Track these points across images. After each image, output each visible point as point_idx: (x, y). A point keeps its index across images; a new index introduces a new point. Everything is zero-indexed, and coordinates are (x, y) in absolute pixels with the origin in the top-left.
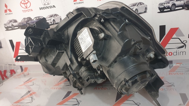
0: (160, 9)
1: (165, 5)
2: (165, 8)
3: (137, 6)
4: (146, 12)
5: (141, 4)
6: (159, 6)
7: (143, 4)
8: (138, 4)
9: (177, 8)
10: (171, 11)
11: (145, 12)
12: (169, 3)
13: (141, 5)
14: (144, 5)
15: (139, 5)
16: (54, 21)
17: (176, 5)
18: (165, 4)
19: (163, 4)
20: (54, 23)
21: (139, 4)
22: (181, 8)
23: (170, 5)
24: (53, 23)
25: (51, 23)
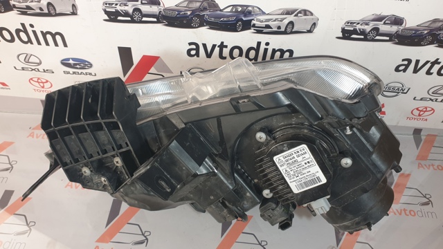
0: (344, 31)
1: (358, 27)
2: (355, 32)
3: (295, 16)
4: (312, 32)
5: (305, 12)
6: (344, 26)
7: (312, 14)
8: (300, 12)
9: (378, 38)
10: (365, 39)
11: (310, 31)
12: (367, 24)
13: (305, 15)
14: (311, 17)
15: (299, 15)
16: (51, 8)
17: (380, 32)
18: (358, 24)
19: (355, 25)
20: (52, 12)
21: (303, 12)
22: (388, 38)
23: (368, 28)
24: (46, 11)
25: (41, 9)
